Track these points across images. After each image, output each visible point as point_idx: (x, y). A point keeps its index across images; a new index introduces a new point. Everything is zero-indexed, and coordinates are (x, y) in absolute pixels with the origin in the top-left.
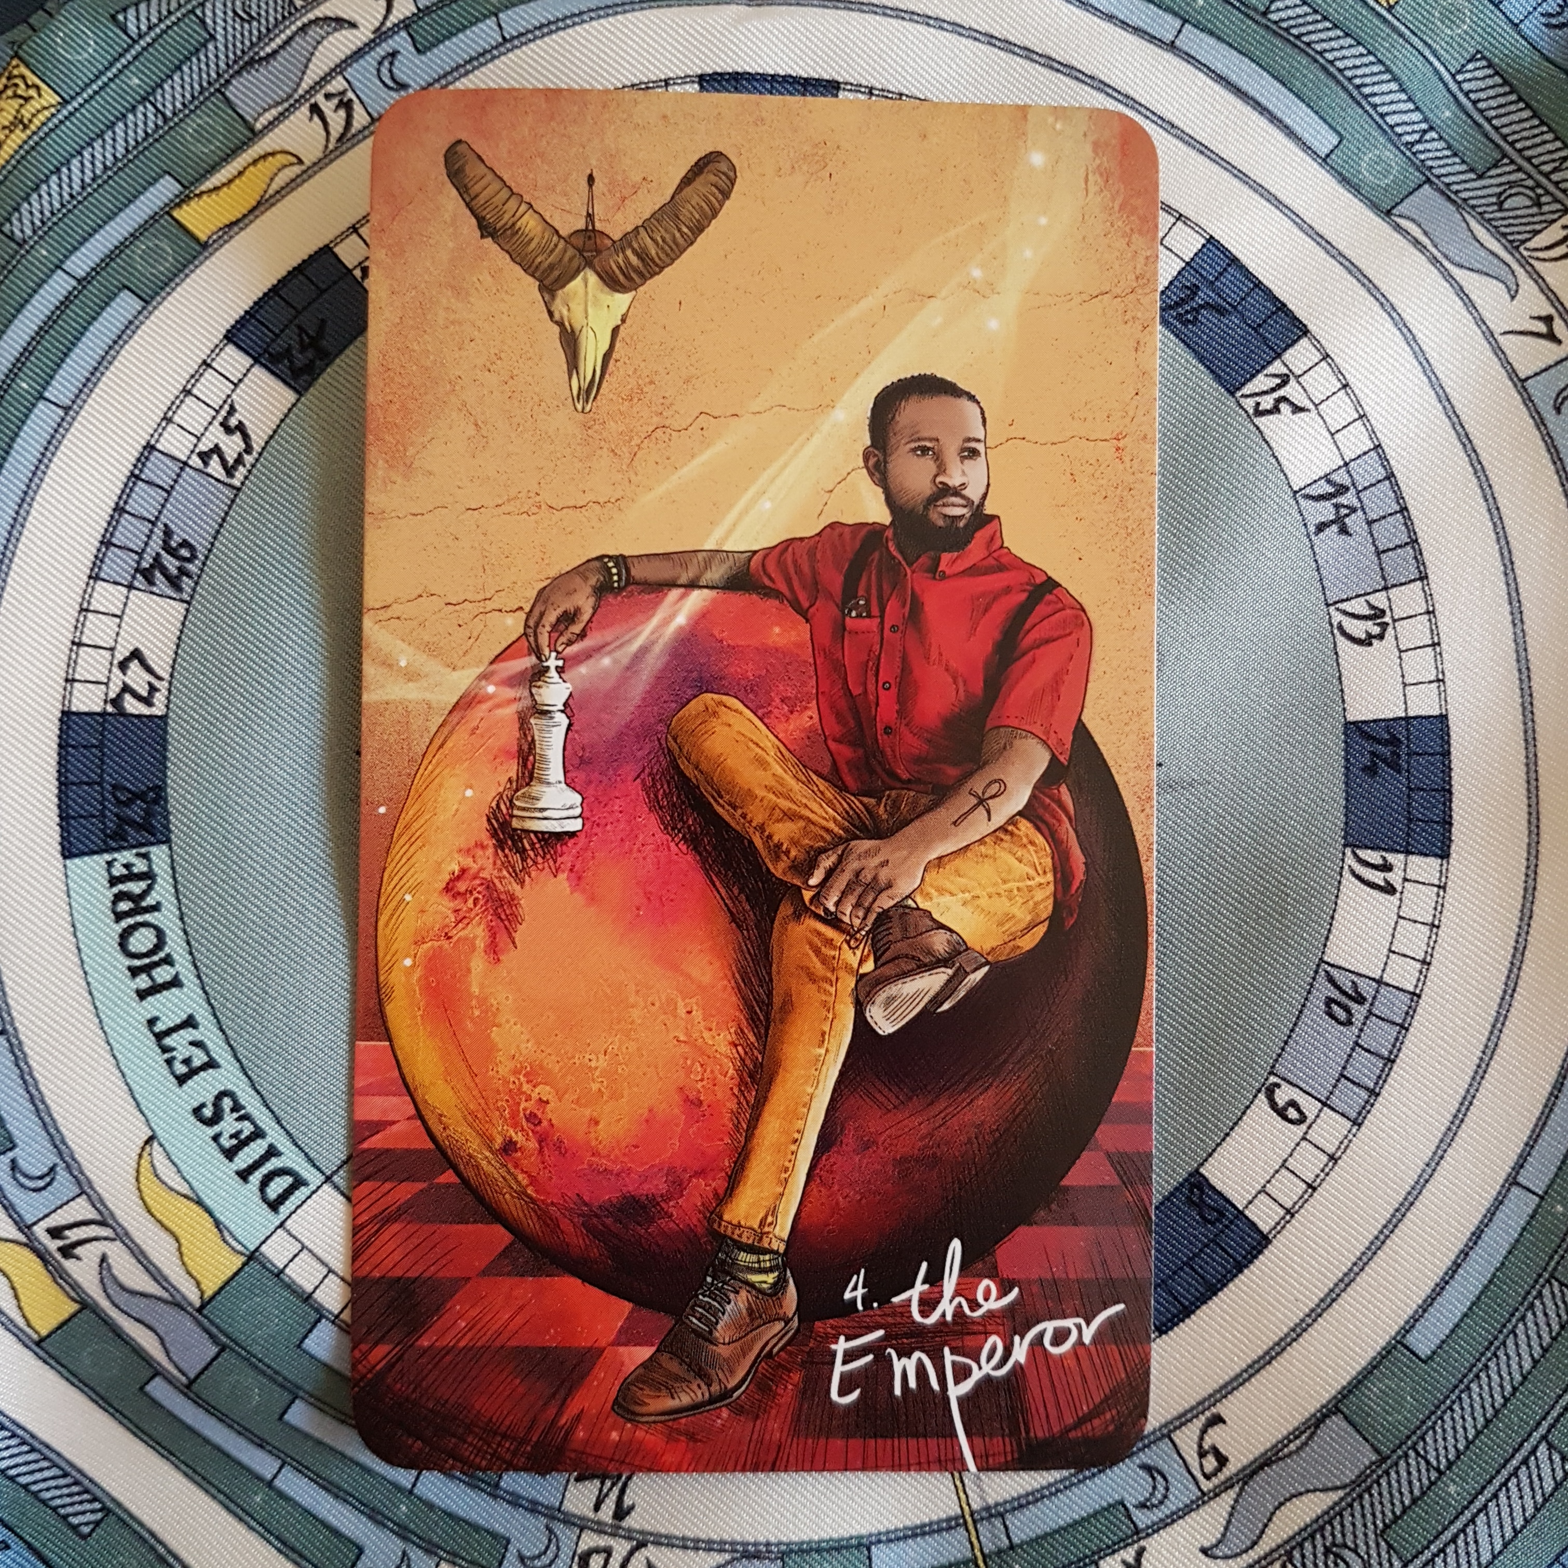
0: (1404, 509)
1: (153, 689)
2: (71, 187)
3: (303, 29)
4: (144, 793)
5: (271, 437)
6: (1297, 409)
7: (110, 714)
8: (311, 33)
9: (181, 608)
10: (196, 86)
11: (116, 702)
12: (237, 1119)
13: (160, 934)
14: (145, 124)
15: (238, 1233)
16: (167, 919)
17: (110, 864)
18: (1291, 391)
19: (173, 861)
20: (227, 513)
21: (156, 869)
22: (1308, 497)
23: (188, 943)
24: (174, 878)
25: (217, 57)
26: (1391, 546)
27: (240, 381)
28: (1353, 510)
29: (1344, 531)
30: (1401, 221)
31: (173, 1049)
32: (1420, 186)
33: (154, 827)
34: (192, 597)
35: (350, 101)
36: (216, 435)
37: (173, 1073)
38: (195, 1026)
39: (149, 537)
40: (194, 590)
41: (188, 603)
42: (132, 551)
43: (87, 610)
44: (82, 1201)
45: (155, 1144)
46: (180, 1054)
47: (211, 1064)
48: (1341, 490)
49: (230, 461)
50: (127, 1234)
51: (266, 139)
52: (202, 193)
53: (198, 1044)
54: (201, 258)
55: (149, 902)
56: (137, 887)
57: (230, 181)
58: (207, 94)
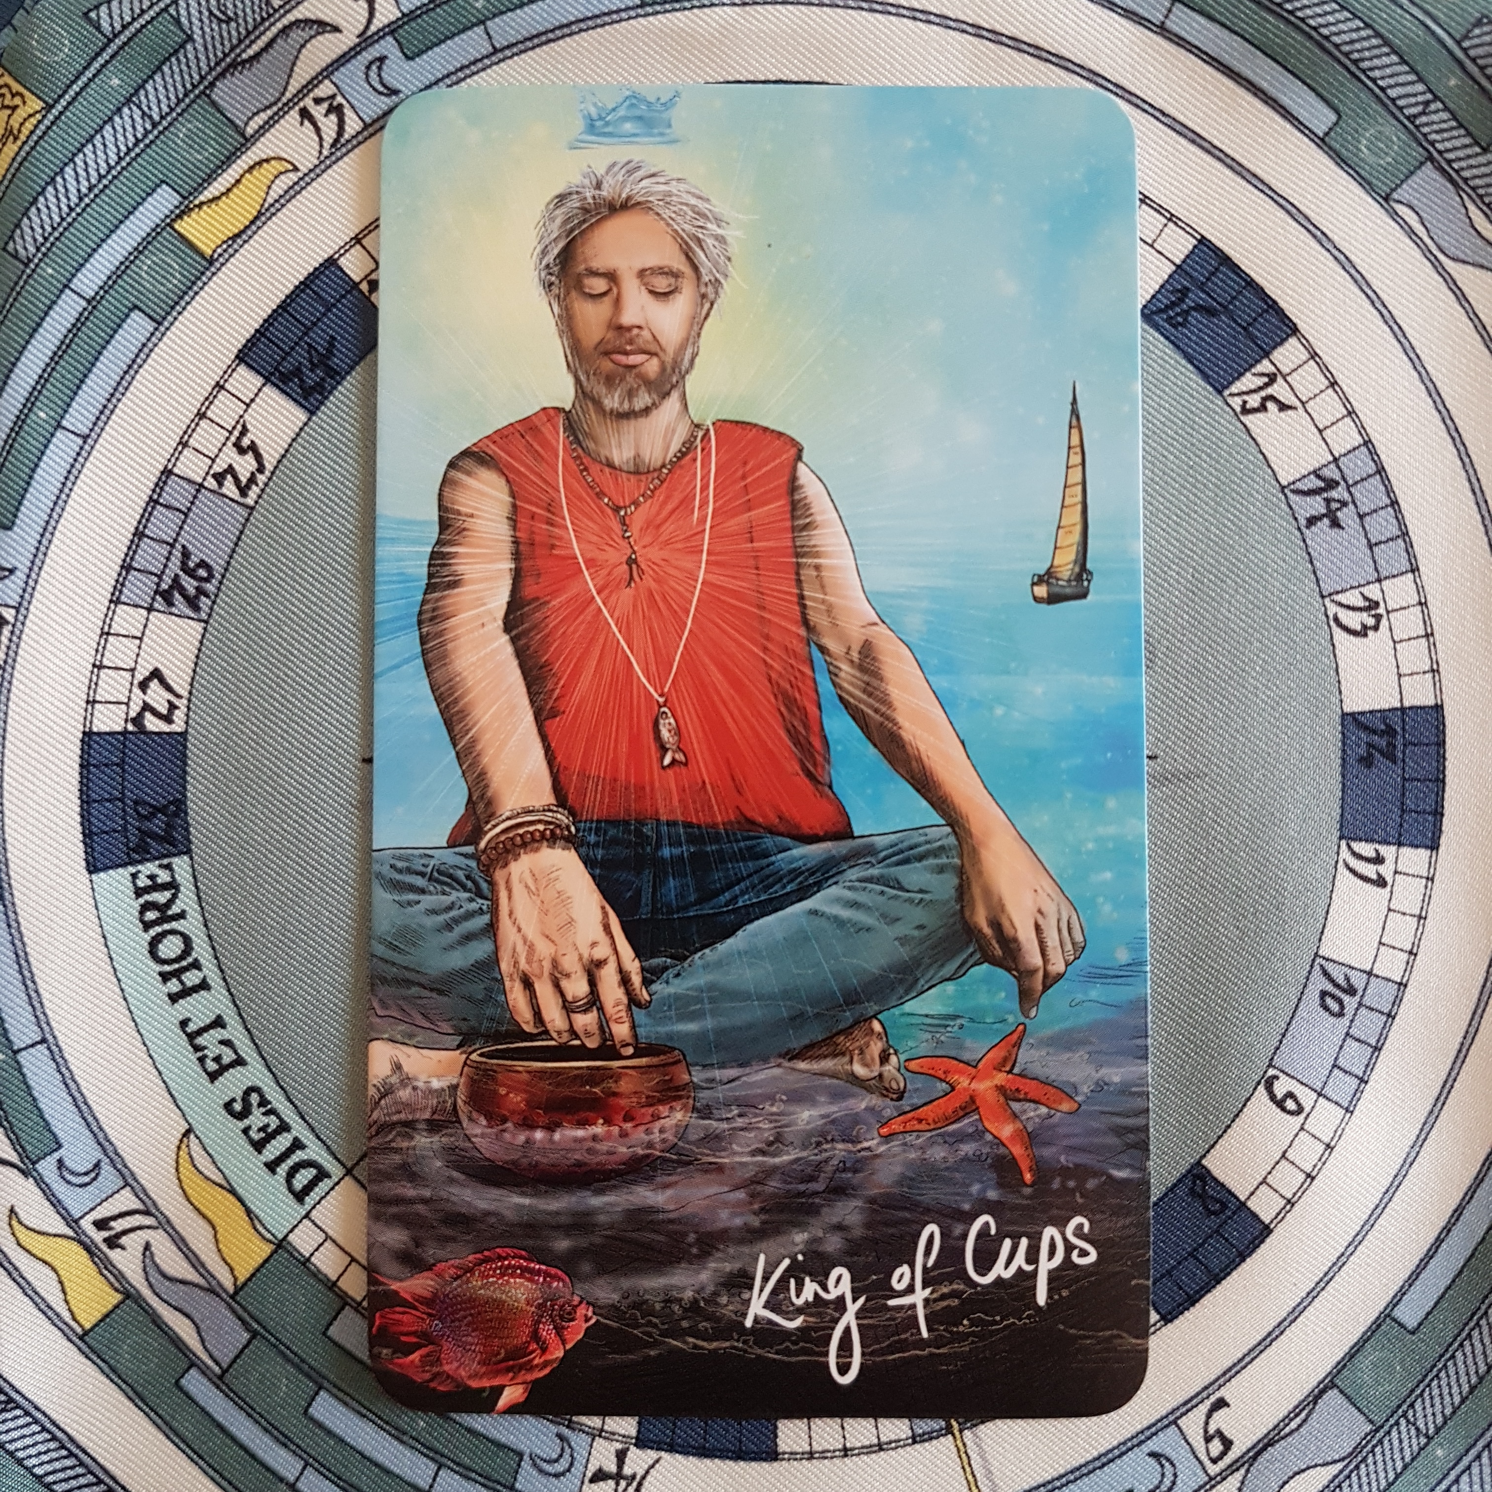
0: (1394, 503)
1: (172, 707)
3: (285, 31)
4: (165, 806)
5: (283, 456)
6: (1284, 407)
7: (131, 733)
9: (199, 627)
11: (137, 721)
12: (266, 1114)
13: (187, 940)
14: (134, 129)
15: (269, 1221)
16: (191, 925)
17: (134, 876)
18: (1279, 389)
19: (194, 869)
21: (179, 879)
22: (1298, 492)
23: (213, 948)
24: (197, 887)
26: (1383, 539)
27: (253, 400)
28: (1344, 504)
29: (1336, 524)
30: (1399, 208)
31: (205, 1048)
32: (1422, 164)
33: (175, 839)
34: (210, 615)
35: (340, 106)
36: (230, 456)
37: (205, 1070)
38: (223, 1026)
39: (168, 559)
40: (211, 609)
41: (206, 622)
42: (152, 573)
43: (108, 634)
44: (126, 1192)
45: (192, 1136)
46: (211, 1052)
47: (240, 1062)
48: (1331, 484)
49: (244, 480)
50: (168, 1221)
51: (259, 144)
52: (202, 203)
53: (227, 1043)
54: (208, 274)
55: (174, 910)
56: (162, 897)
57: (229, 190)
58: (192, 96)
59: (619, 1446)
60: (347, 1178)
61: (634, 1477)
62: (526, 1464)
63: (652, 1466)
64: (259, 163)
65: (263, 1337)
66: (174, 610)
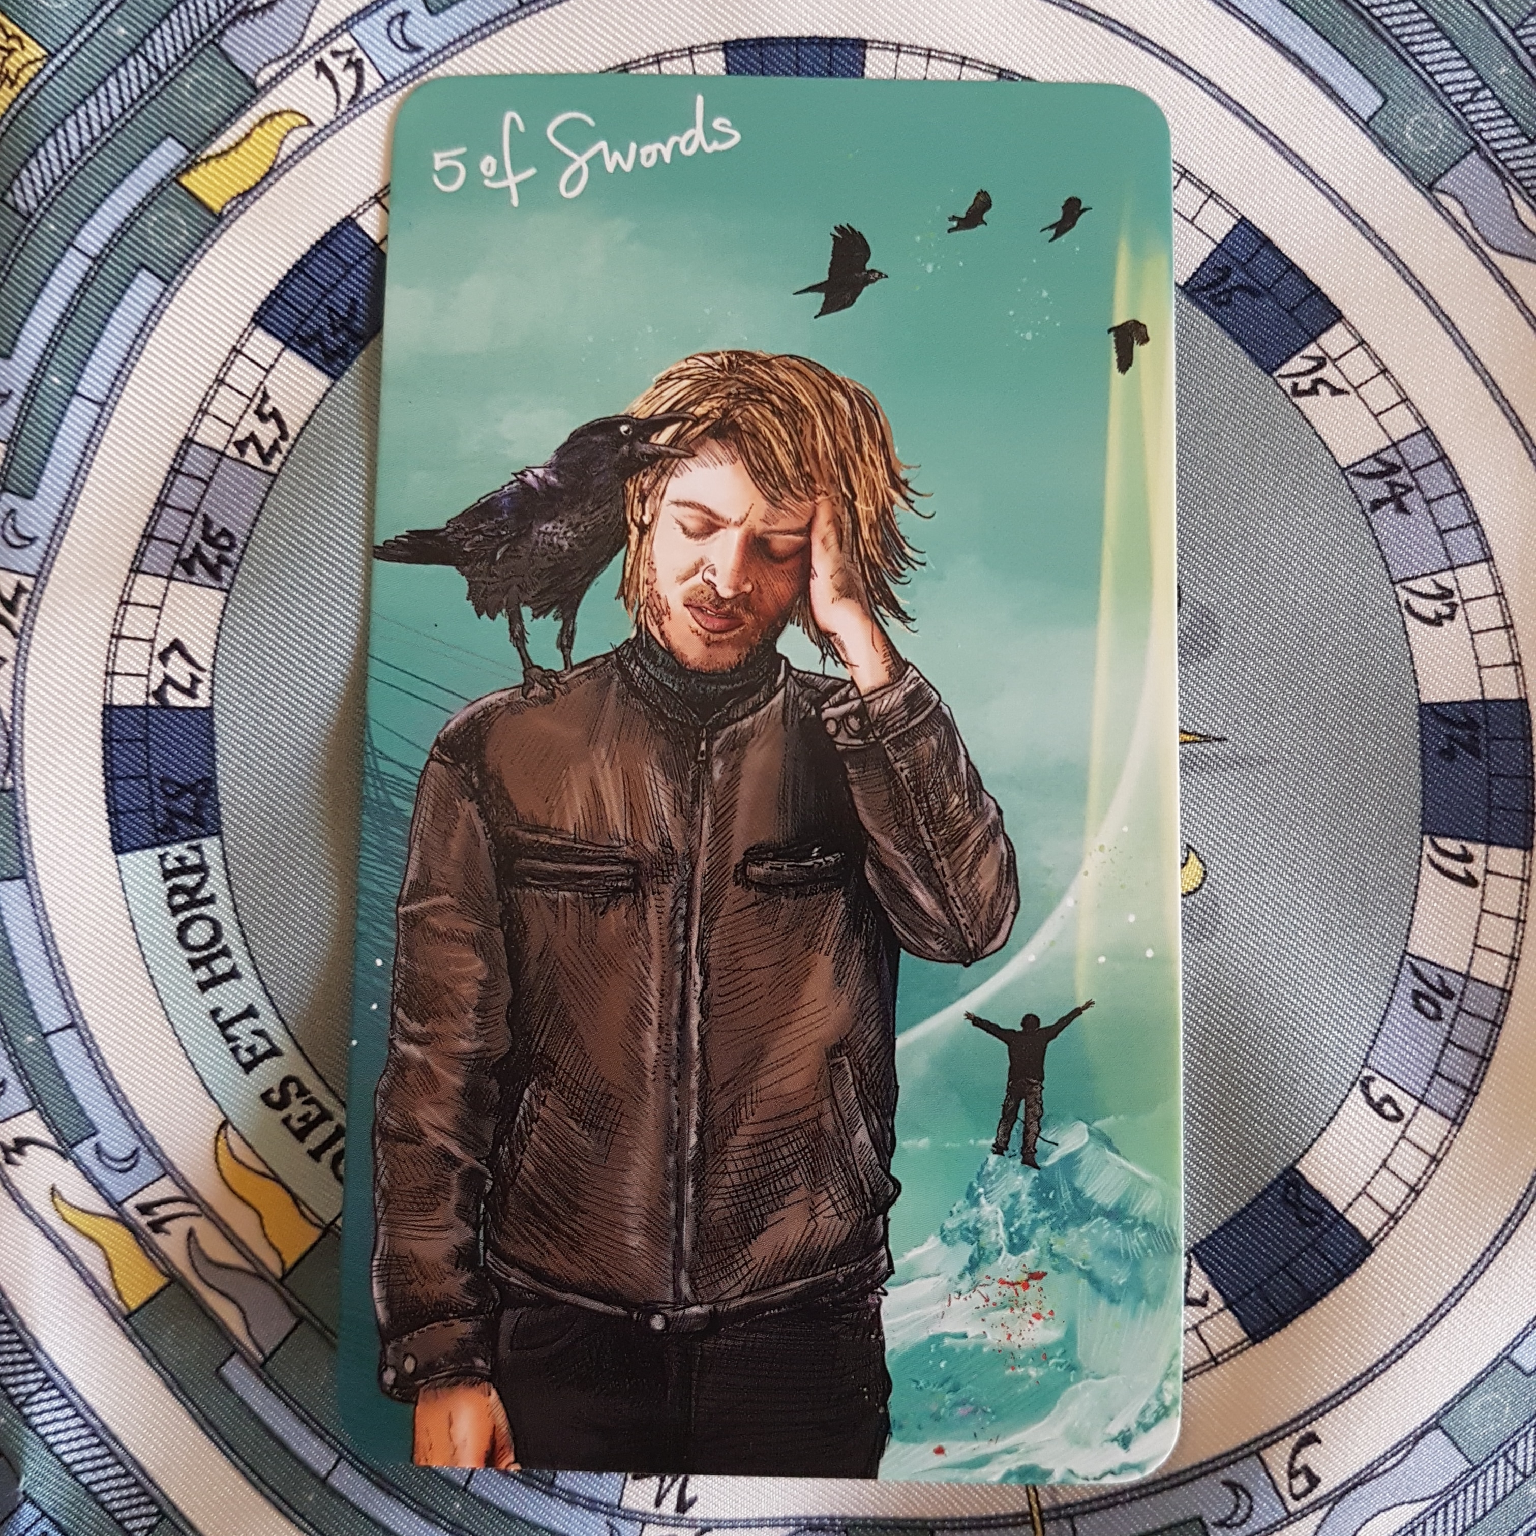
0: (1461, 489)
1: (195, 680)
2: (69, 151)
4: (193, 786)
5: (307, 423)
6: (1336, 392)
7: (153, 707)
9: (221, 596)
10: (188, 36)
11: (159, 694)
12: (304, 1103)
13: (216, 926)
14: (139, 79)
15: (315, 1207)
16: (221, 910)
17: (162, 858)
18: (1328, 373)
19: (224, 852)
20: (264, 500)
21: (208, 862)
22: (1359, 475)
23: (244, 935)
24: (227, 871)
25: (206, 5)
26: (1453, 526)
27: (272, 366)
28: (1409, 489)
29: (1402, 509)
30: (1442, 198)
31: (236, 1038)
32: (1467, 153)
33: (204, 819)
34: (232, 585)
35: (360, 60)
36: (251, 424)
37: (239, 1061)
38: (256, 1016)
39: (189, 528)
40: (233, 578)
41: (228, 591)
42: (172, 542)
43: (127, 603)
45: (230, 1128)
46: (245, 1043)
47: (274, 1052)
48: (1393, 469)
49: (267, 448)
50: (211, 1209)
51: (270, 96)
52: (210, 158)
53: (259, 1033)
54: (217, 231)
55: (204, 894)
56: (190, 880)
57: (238, 144)
58: (200, 45)
64: (271, 116)
65: (308, 1320)
66: (194, 579)
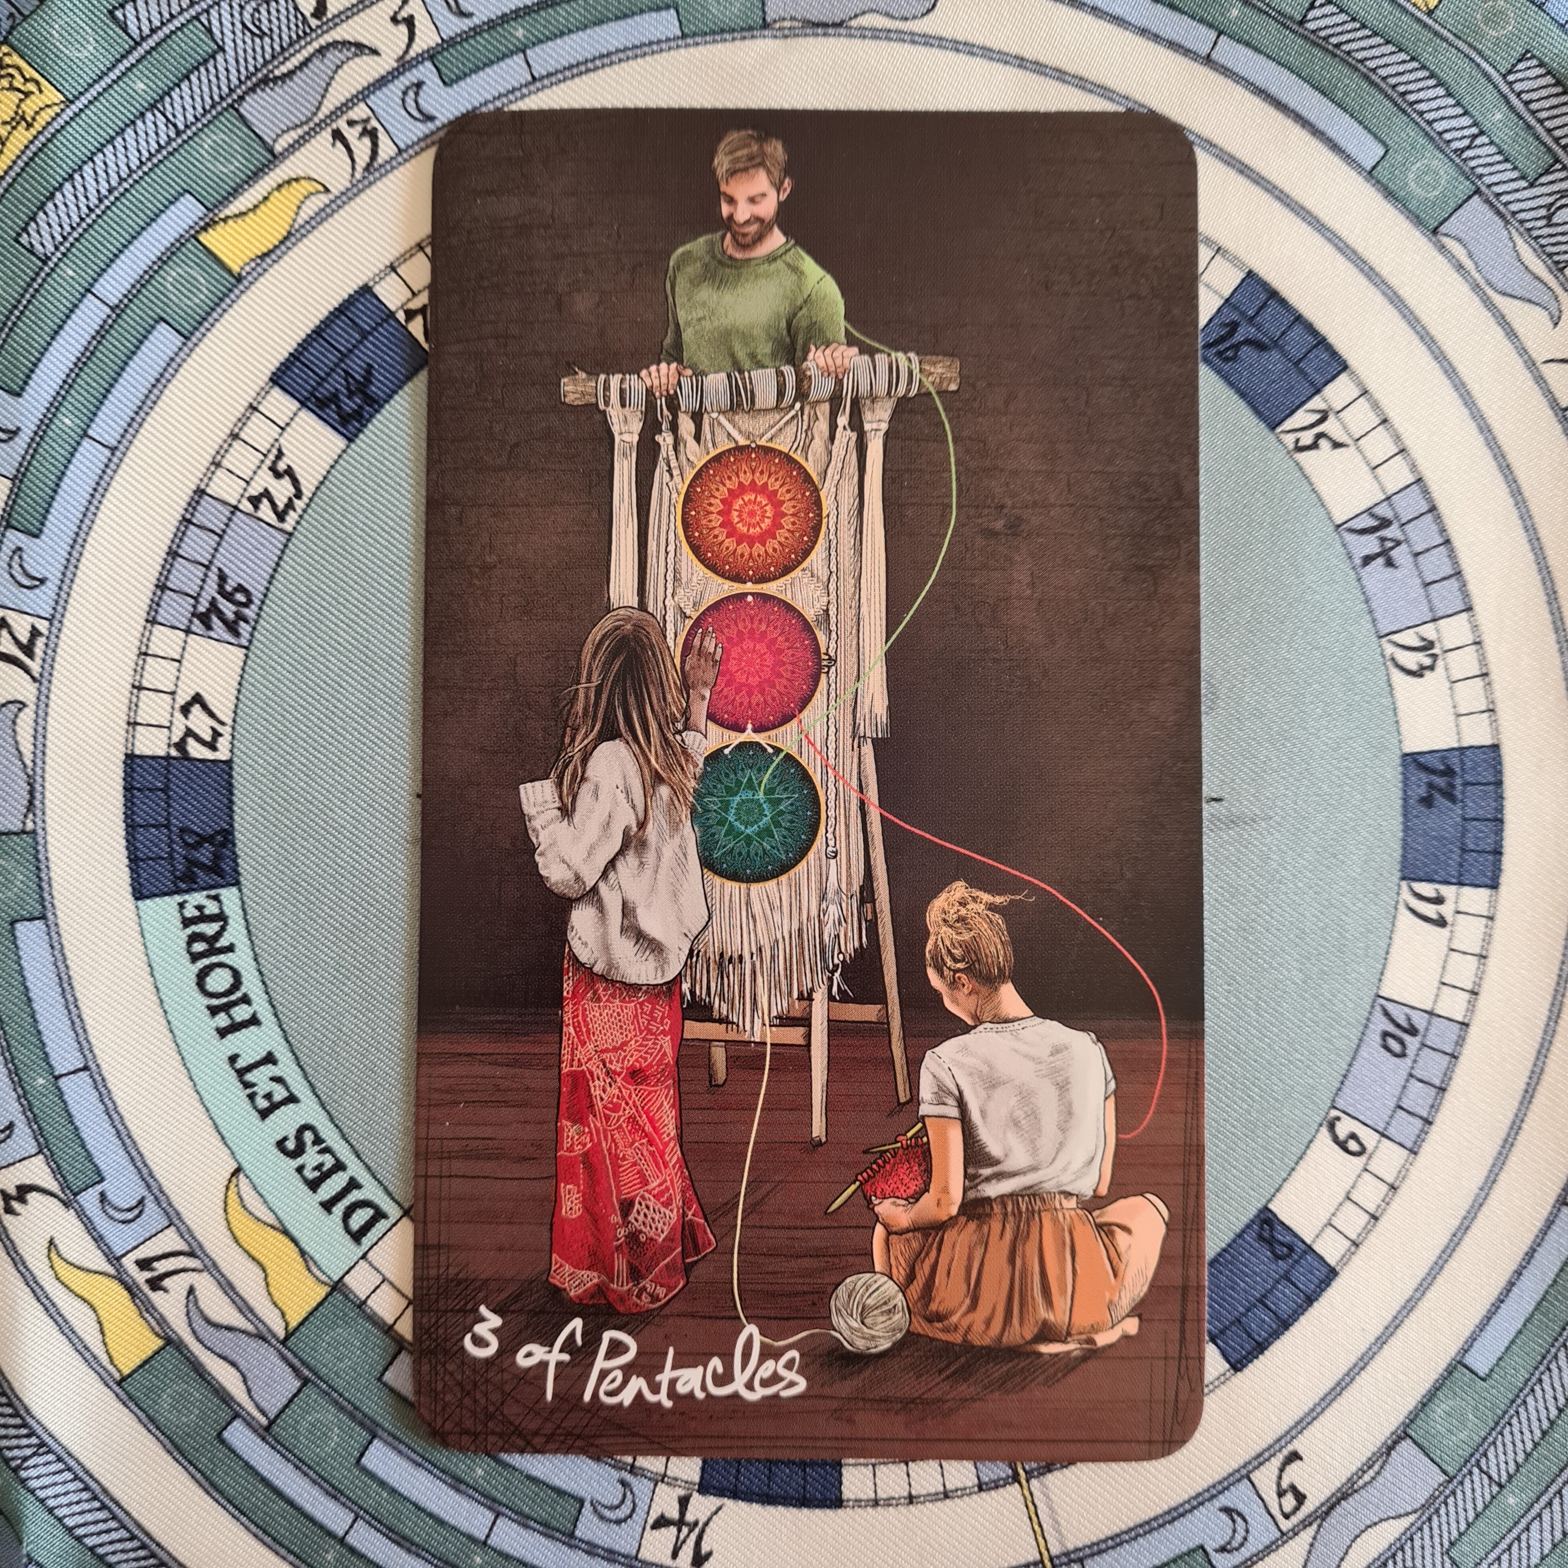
0: (1447, 542)
1: (216, 734)
2: (87, 198)
3: (322, 51)
4: (212, 836)
5: (322, 483)
6: (1337, 445)
7: (175, 758)
8: (329, 55)
9: (240, 653)
10: (207, 99)
11: (180, 746)
12: (320, 1152)
13: (236, 974)
14: (157, 134)
15: (323, 1263)
16: (240, 959)
17: (181, 905)
18: (1329, 427)
19: (243, 903)
20: (283, 557)
21: (227, 911)
22: (1352, 531)
23: (264, 984)
24: (246, 920)
25: (227, 70)
26: (1437, 578)
27: (288, 425)
28: (1398, 543)
29: (1390, 563)
30: (1447, 241)
31: (253, 1085)
32: (1469, 197)
33: (223, 870)
34: (250, 642)
35: (375, 129)
36: (265, 480)
37: (255, 1108)
38: (275, 1063)
39: (203, 581)
40: (252, 635)
41: (247, 648)
42: (188, 595)
43: (146, 654)
44: (171, 1232)
45: (241, 1176)
46: (261, 1090)
47: (292, 1099)
48: (1385, 523)
49: (281, 506)
50: (215, 1264)
51: (287, 162)
52: (228, 217)
53: (278, 1080)
54: (237, 291)
55: (223, 942)
56: (210, 929)
57: (256, 207)
58: (219, 108)
59: (682, 1492)
60: (405, 1220)
61: (696, 1524)
62: (587, 1510)
63: (716, 1513)
64: (289, 182)
65: (313, 1383)
